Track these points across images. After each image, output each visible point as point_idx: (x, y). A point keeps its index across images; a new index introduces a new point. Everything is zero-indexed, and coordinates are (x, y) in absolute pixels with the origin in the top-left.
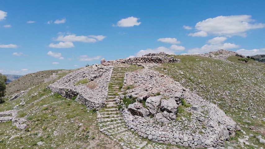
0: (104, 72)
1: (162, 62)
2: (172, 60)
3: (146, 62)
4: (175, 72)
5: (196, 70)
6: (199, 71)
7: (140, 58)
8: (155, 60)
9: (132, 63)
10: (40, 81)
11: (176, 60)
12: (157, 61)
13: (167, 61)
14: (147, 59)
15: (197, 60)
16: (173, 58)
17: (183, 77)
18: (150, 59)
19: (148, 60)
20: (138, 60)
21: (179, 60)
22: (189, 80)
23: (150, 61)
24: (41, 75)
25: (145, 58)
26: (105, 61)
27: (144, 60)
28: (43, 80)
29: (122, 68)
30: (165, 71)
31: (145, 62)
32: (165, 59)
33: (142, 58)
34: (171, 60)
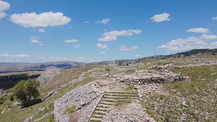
0: (93, 99)
1: (165, 82)
2: (178, 79)
3: (145, 83)
4: (174, 103)
5: (206, 95)
6: (211, 96)
7: (137, 80)
8: (156, 81)
9: (130, 83)
10: (76, 76)
11: (183, 79)
12: (158, 81)
13: (172, 80)
14: (146, 80)
15: (213, 74)
16: (179, 77)
17: (184, 111)
18: (150, 80)
19: (147, 82)
20: (135, 82)
21: (187, 77)
22: (192, 116)
23: (150, 82)
24: (78, 72)
25: (143, 79)
26: (108, 76)
27: (143, 82)
28: (78, 76)
29: (115, 93)
30: (161, 101)
31: (143, 83)
32: (169, 78)
33: (139, 80)
34: (176, 79)
